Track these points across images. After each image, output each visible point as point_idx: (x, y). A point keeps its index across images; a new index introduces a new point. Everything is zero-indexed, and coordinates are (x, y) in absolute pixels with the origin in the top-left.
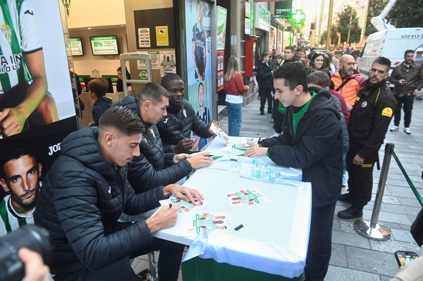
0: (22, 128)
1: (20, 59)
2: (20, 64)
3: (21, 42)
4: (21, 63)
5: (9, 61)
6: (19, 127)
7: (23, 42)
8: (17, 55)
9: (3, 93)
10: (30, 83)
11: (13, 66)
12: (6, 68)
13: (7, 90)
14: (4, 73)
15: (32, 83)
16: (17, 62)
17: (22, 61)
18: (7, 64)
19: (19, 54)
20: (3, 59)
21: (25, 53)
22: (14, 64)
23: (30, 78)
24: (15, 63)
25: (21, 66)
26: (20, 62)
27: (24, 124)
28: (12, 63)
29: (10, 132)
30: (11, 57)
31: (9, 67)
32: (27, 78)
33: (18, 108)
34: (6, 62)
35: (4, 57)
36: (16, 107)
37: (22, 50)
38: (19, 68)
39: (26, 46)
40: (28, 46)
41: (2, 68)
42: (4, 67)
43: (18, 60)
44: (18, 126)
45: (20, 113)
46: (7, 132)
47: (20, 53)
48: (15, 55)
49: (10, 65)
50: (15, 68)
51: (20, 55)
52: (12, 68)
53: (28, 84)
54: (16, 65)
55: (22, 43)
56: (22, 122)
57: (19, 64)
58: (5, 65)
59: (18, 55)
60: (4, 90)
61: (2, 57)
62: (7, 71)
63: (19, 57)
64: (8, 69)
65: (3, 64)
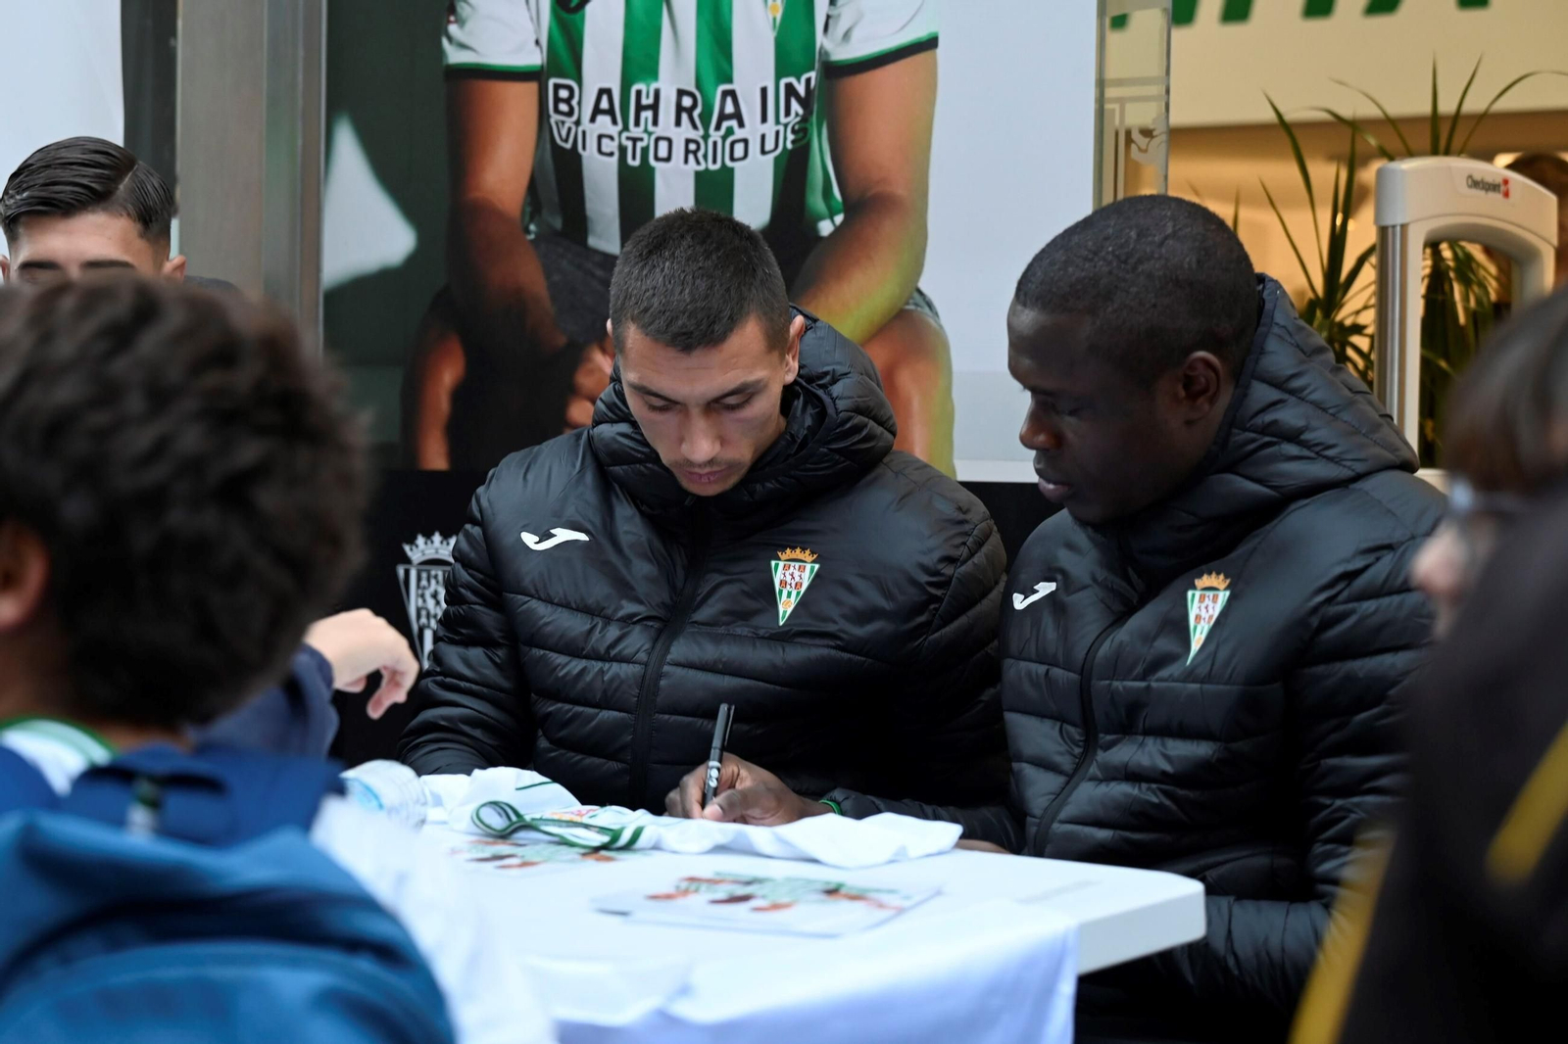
1: (805, 103)
2: (797, 127)
3: (828, 17)
4: (805, 119)
5: (750, 109)
7: (839, 15)
8: (792, 80)
10: (826, 228)
11: (763, 137)
12: (733, 144)
14: (718, 166)
15: (838, 230)
16: (788, 114)
17: (811, 113)
18: (741, 125)
19: (804, 78)
20: (729, 100)
21: (836, 72)
22: (770, 128)
23: (833, 203)
24: (778, 122)
25: (801, 135)
26: (798, 119)
28: (764, 119)
30: (764, 91)
31: (746, 141)
32: (816, 201)
34: (738, 116)
35: (732, 94)
37: (824, 53)
38: (789, 146)
39: (847, 36)
40: (855, 35)
41: (715, 144)
42: (724, 138)
43: (795, 106)
47: (811, 68)
48: (783, 82)
49: (752, 128)
50: (770, 145)
51: (808, 81)
52: (755, 148)
53: (815, 230)
54: (777, 133)
55: (831, 22)
57: (793, 128)
58: (730, 131)
59: (799, 81)
61: (725, 94)
62: (732, 159)
63: (801, 89)
64: (739, 150)
65: (725, 124)
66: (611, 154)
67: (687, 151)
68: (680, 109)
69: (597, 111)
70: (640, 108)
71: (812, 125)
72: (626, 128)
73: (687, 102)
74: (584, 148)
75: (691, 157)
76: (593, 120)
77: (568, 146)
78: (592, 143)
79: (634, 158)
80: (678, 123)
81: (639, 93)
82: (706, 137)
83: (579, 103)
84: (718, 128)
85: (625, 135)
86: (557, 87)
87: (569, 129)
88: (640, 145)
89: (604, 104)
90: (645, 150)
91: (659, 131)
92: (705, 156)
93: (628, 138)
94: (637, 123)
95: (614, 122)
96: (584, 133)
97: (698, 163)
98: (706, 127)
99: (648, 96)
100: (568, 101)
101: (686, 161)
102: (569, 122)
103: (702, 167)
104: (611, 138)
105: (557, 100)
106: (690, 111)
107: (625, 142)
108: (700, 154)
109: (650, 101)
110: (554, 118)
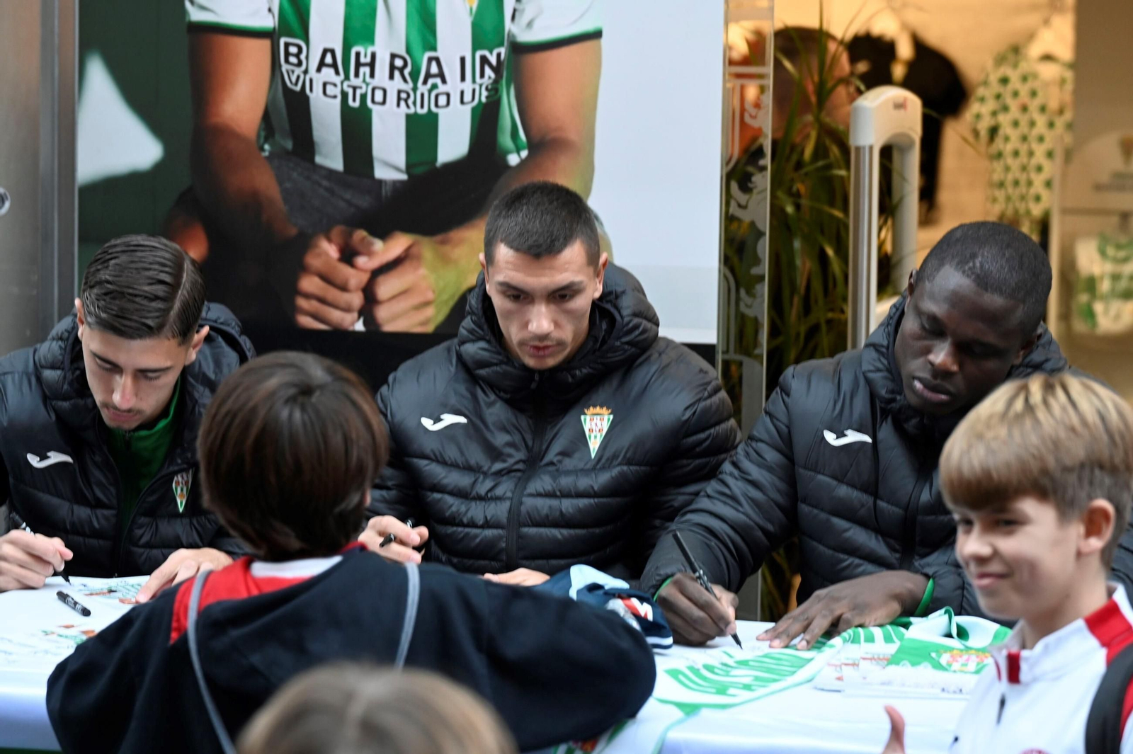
0: (441, 317)
1: (497, 70)
2: (490, 87)
3: (515, 11)
4: (496, 82)
5: (452, 71)
6: (429, 312)
7: (523, 10)
8: (486, 53)
9: (404, 177)
10: (513, 160)
11: (462, 93)
12: (437, 97)
13: (419, 170)
14: (425, 110)
15: (523, 163)
16: (482, 75)
17: (502, 77)
18: (444, 81)
19: (495, 52)
20: (434, 64)
21: (519, 49)
22: (468, 86)
23: (520, 143)
24: (474, 81)
25: (493, 93)
26: (491, 81)
27: (451, 303)
28: (463, 78)
29: (395, 318)
30: (463, 60)
31: (448, 94)
32: (505, 140)
33: (443, 243)
34: (441, 75)
35: (437, 60)
36: (439, 237)
37: (511, 36)
38: (484, 100)
39: (530, 25)
40: (536, 24)
41: (422, 95)
42: (430, 91)
43: (488, 71)
44: (427, 304)
45: (445, 260)
46: (382, 313)
47: (501, 44)
48: (478, 54)
49: (453, 85)
50: (468, 97)
51: (499, 55)
52: (455, 99)
53: (505, 162)
54: (474, 91)
55: (517, 14)
56: (445, 297)
57: (487, 87)
58: (434, 86)
59: (491, 53)
60: (409, 167)
61: (430, 60)
62: (437, 105)
63: (493, 60)
64: (442, 100)
65: (431, 81)
66: (335, 97)
67: (399, 99)
68: (392, 68)
69: (322, 64)
70: (358, 64)
71: (502, 85)
72: (347, 77)
73: (399, 63)
74: (311, 90)
75: (403, 103)
76: (319, 70)
77: (298, 88)
78: (318, 88)
79: (354, 100)
80: (391, 77)
81: (358, 54)
82: (415, 89)
83: (307, 58)
84: (425, 82)
85: (346, 84)
86: (287, 45)
87: (298, 77)
88: (358, 92)
89: (329, 59)
90: (364, 97)
91: (375, 82)
92: (414, 103)
93: (349, 86)
94: (357, 75)
95: (337, 73)
96: (311, 81)
97: (408, 106)
98: (415, 81)
99: (366, 56)
100: (298, 55)
101: (398, 105)
102: (298, 71)
103: (412, 111)
104: (335, 85)
105: (287, 54)
106: (401, 70)
107: (345, 88)
108: (410, 102)
109: (368, 60)
110: (285, 67)
